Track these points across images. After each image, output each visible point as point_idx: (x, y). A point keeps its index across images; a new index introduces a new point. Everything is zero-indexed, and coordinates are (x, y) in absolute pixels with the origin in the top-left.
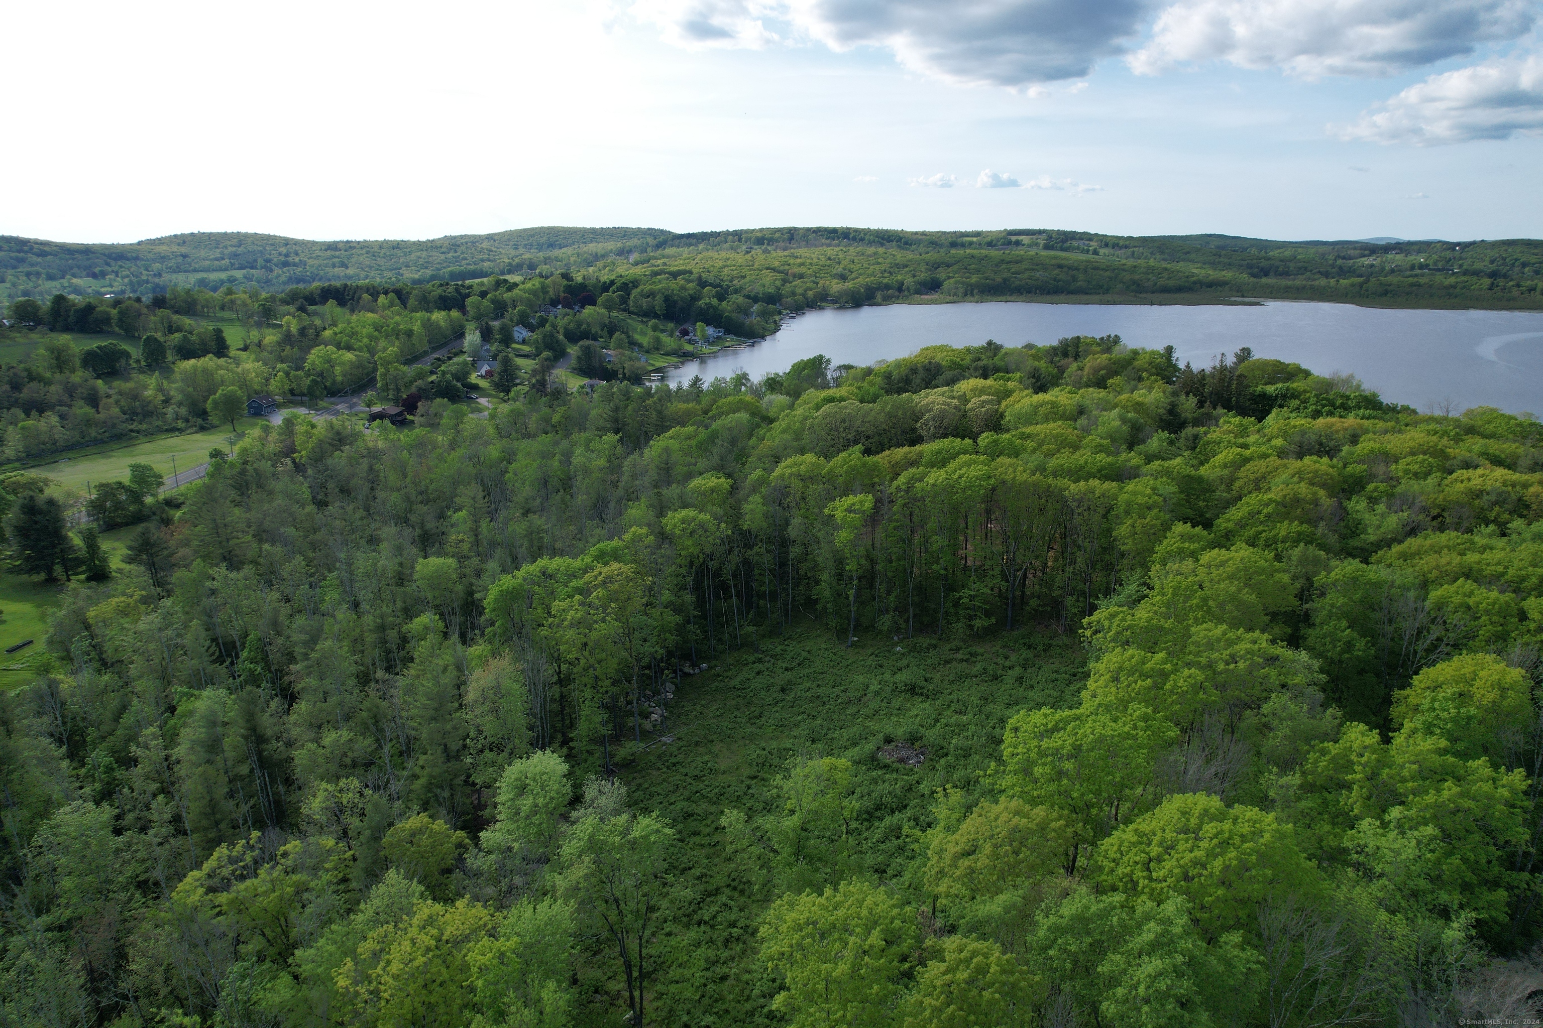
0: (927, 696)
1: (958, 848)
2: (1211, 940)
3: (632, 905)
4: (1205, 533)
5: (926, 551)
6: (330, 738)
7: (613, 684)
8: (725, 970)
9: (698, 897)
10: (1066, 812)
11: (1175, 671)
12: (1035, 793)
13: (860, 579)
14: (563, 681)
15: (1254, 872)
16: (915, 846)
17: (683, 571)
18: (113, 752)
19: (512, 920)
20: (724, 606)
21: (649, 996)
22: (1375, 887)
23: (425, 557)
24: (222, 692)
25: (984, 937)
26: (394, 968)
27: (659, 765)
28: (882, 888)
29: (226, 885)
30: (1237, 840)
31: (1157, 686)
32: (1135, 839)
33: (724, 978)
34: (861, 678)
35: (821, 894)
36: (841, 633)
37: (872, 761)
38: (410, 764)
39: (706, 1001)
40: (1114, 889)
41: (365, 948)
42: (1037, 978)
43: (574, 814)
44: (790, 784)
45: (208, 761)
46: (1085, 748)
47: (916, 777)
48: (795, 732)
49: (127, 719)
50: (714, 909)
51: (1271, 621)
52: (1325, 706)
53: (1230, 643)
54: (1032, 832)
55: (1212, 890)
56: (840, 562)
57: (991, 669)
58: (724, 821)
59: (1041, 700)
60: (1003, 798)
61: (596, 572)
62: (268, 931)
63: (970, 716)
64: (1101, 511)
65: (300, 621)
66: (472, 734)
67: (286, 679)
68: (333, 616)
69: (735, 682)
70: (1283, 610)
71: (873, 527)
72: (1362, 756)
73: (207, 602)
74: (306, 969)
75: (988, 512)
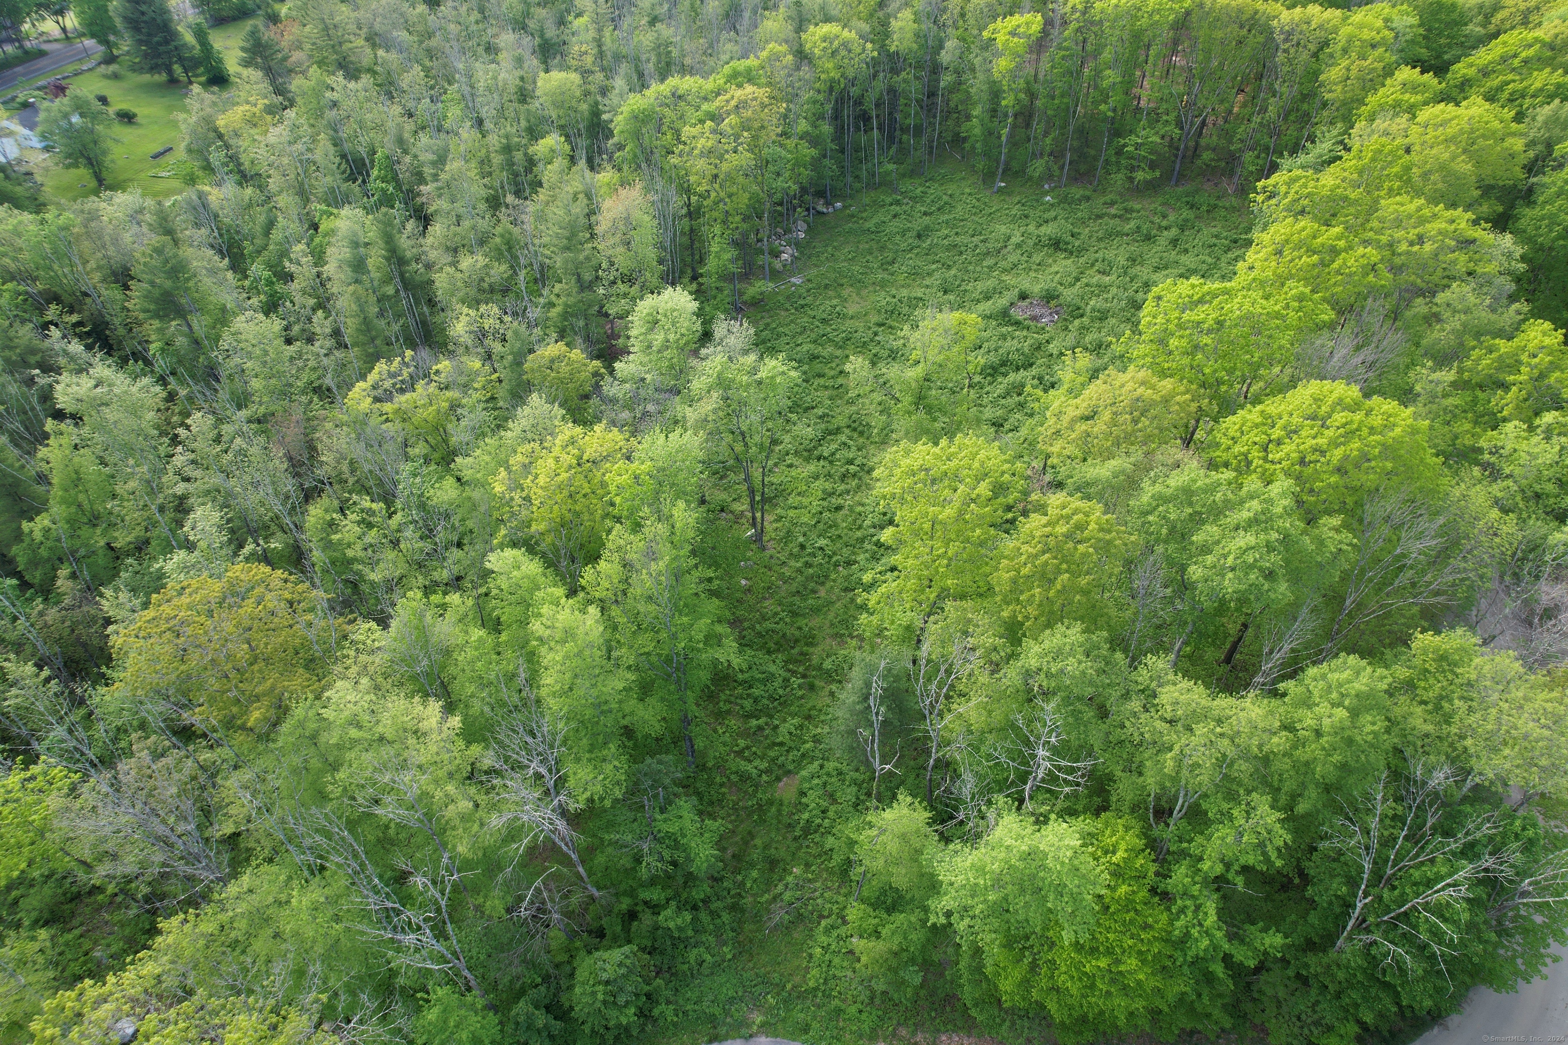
0: (1071, 253)
1: (1078, 413)
2: (1311, 521)
3: (757, 438)
4: (1436, 81)
5: (1096, 87)
6: (466, 262)
7: (744, 220)
8: (840, 501)
9: (819, 435)
10: (1194, 387)
11: (1350, 248)
12: (1166, 365)
13: (1016, 116)
14: (693, 213)
15: (1373, 464)
16: (1036, 405)
17: (821, 97)
18: (270, 266)
19: (645, 445)
20: (863, 139)
21: (769, 518)
22: (1496, 489)
23: (547, 71)
24: (359, 212)
25: (1089, 498)
26: (542, 480)
27: (788, 306)
28: (997, 443)
29: (387, 396)
30: (1365, 431)
31: (1323, 264)
32: (1260, 420)
33: (838, 508)
34: (1003, 229)
35: (936, 444)
36: (988, 177)
37: (1004, 316)
38: (545, 292)
39: (821, 526)
40: (1226, 465)
41: (517, 460)
42: (1133, 538)
43: (704, 351)
44: (917, 335)
45: (357, 281)
46: (1228, 323)
47: (1047, 336)
48: (927, 282)
49: (276, 235)
50: (834, 446)
51: (1482, 196)
52: (1512, 298)
53: (1422, 221)
54: (1153, 404)
55: (1325, 476)
56: (996, 94)
57: (1145, 228)
58: (848, 367)
59: (1193, 266)
60: (1132, 368)
61: (728, 96)
62: (429, 438)
63: (1114, 277)
64: (1312, 47)
65: (424, 139)
66: (604, 266)
67: (419, 200)
68: (457, 134)
69: (870, 224)
70: (1501, 183)
71: (1039, 53)
72: (1535, 356)
73: (331, 114)
74: (467, 474)
75: (1176, 42)
